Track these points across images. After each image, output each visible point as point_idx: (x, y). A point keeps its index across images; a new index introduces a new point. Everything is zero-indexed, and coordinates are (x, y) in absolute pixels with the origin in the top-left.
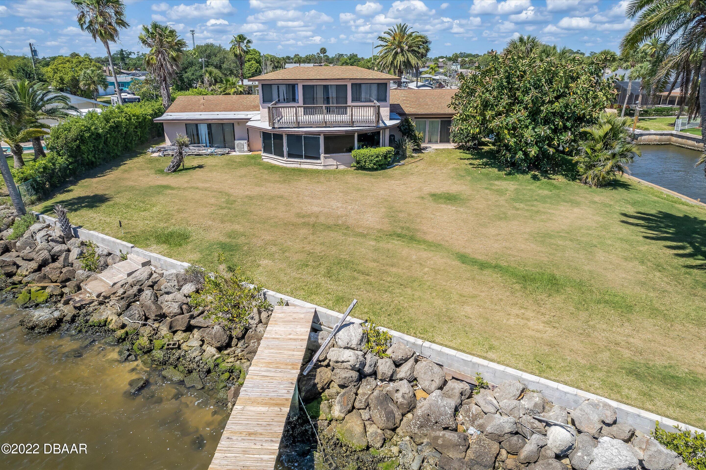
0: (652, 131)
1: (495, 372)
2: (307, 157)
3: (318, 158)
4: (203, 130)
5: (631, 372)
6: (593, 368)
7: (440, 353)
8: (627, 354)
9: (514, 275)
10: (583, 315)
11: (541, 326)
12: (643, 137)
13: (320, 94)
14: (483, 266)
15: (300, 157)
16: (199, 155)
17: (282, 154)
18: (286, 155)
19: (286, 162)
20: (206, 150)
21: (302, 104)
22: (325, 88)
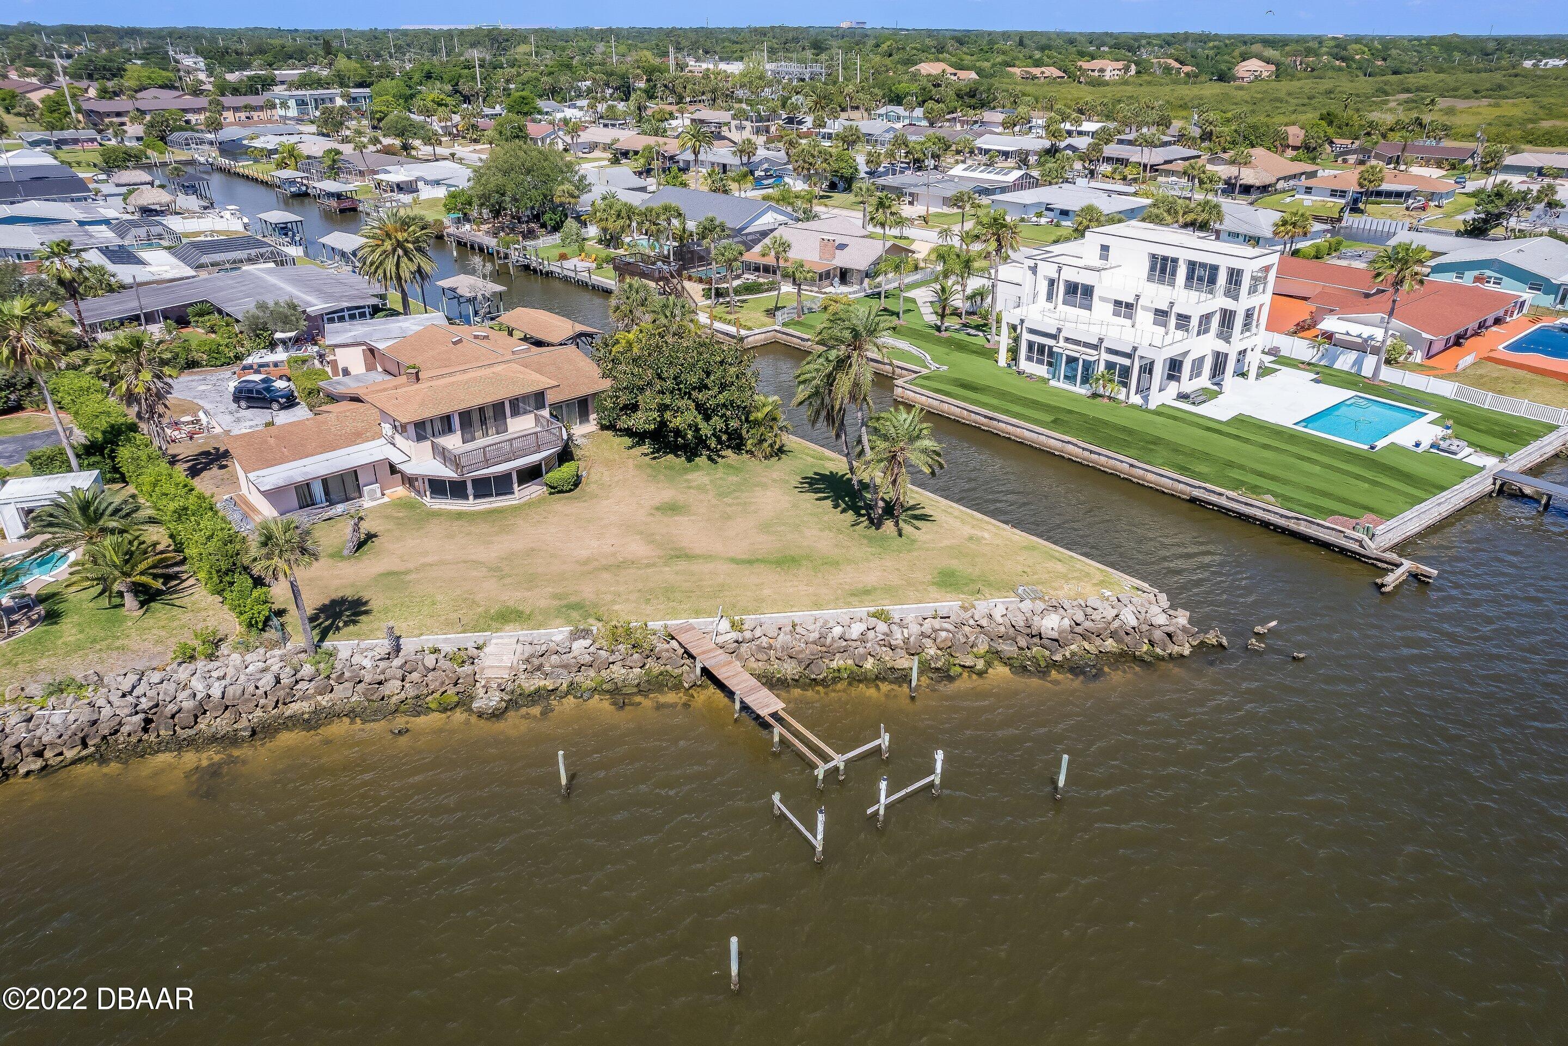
0: (757, 331)
1: (800, 616)
2: (497, 495)
3: (513, 493)
4: (318, 490)
5: (853, 595)
6: (837, 599)
7: (770, 618)
8: (847, 587)
9: (771, 562)
10: (820, 575)
11: (805, 588)
12: (750, 339)
13: (476, 417)
14: (750, 562)
15: (491, 495)
16: (330, 519)
17: (466, 497)
18: (471, 497)
19: (471, 505)
20: (334, 511)
21: (459, 433)
22: (481, 410)
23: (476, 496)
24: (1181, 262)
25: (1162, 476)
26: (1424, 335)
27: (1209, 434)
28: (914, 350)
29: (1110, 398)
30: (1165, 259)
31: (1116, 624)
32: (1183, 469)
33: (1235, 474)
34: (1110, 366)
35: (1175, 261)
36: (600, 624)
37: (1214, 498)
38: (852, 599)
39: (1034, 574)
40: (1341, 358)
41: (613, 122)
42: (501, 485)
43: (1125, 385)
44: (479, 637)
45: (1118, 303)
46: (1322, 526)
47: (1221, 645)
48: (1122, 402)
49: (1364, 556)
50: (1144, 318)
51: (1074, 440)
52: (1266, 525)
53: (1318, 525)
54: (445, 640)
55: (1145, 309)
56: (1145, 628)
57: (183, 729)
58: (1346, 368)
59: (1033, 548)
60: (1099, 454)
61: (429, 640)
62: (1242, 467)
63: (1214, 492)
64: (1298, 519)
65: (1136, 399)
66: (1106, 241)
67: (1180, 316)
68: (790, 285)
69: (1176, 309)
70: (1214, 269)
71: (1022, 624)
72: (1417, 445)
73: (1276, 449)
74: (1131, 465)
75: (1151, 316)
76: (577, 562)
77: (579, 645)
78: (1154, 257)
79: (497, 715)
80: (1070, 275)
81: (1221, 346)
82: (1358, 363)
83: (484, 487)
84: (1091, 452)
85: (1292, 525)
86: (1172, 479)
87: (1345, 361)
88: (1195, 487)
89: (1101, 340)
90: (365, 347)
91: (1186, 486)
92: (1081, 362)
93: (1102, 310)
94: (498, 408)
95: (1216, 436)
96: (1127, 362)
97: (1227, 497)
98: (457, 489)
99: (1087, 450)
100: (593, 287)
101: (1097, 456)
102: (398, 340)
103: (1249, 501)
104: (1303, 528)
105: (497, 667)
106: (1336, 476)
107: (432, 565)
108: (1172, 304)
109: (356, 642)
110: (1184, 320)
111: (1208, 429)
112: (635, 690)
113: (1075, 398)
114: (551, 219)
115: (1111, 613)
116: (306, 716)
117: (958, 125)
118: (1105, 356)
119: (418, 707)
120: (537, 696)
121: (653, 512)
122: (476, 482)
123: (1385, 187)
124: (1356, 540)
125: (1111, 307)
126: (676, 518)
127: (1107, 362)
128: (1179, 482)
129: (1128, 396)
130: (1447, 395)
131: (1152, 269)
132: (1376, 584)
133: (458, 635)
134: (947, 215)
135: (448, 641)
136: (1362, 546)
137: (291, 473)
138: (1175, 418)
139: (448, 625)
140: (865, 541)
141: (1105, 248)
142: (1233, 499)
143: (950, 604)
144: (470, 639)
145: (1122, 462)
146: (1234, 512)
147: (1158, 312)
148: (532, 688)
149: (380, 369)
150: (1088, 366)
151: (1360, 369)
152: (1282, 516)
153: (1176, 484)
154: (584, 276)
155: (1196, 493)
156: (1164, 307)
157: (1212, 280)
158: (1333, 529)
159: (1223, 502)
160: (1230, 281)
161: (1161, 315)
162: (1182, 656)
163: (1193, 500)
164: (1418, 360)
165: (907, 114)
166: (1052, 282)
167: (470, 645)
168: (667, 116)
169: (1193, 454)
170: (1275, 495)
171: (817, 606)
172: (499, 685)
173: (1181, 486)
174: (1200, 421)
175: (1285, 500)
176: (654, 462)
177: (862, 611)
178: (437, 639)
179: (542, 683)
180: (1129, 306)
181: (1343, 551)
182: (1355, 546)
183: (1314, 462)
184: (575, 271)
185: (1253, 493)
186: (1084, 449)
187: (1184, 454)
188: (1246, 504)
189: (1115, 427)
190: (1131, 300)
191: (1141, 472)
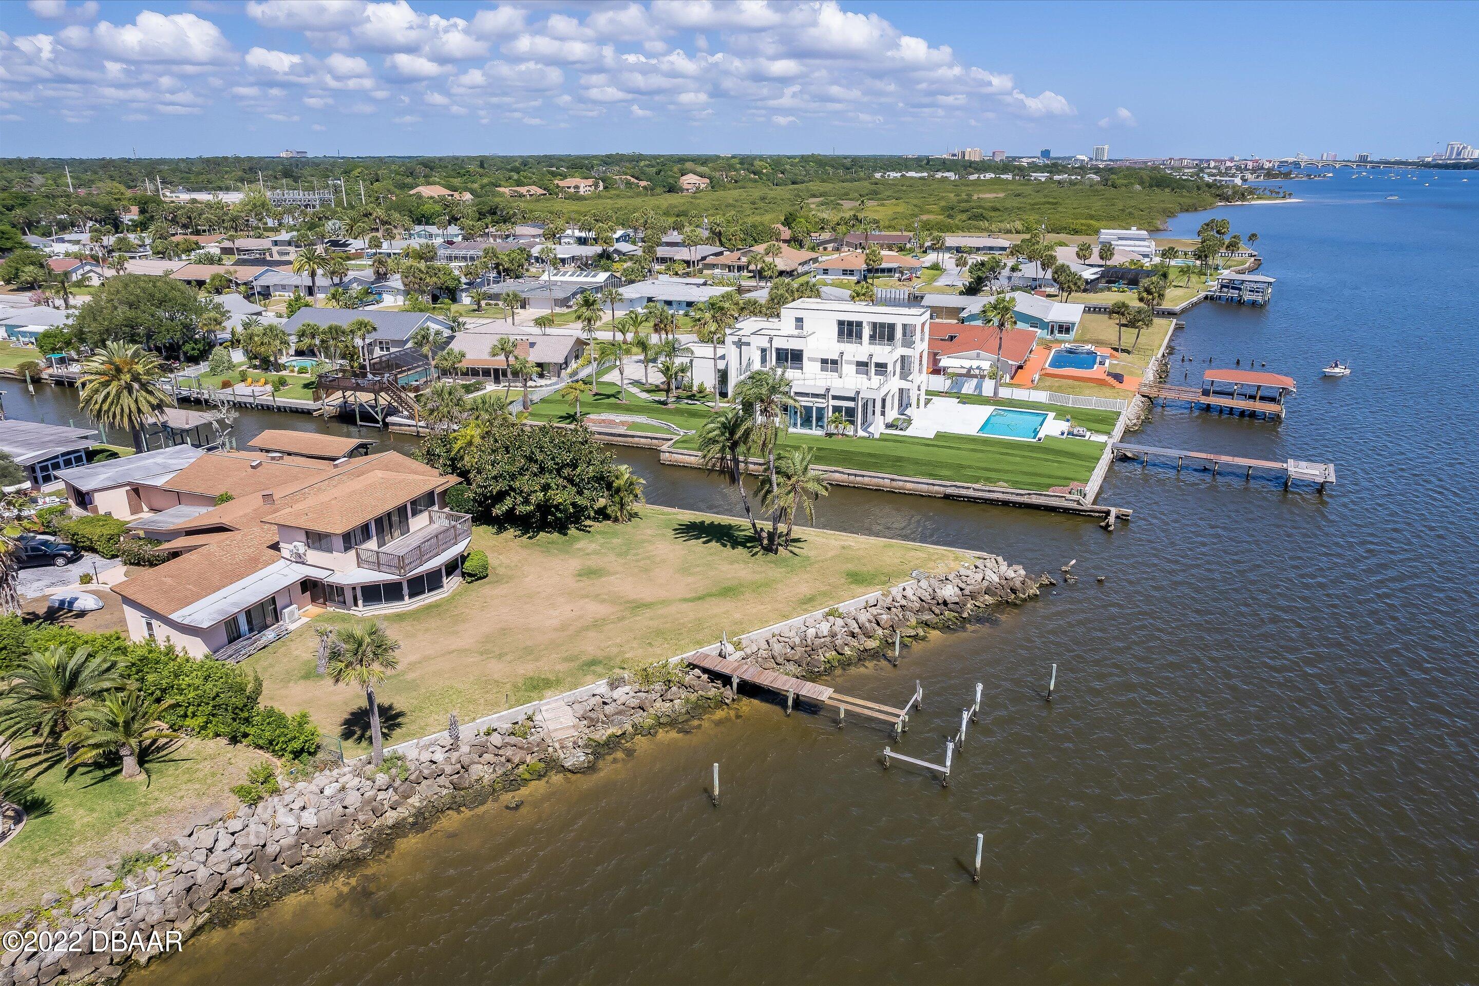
1: (773, 629)
2: (430, 590)
4: (242, 622)
5: (803, 603)
6: (795, 609)
7: (755, 635)
8: (792, 599)
10: (764, 596)
11: (763, 607)
13: (386, 523)
14: (700, 598)
15: (424, 592)
16: (264, 648)
17: (401, 598)
18: (407, 598)
19: (408, 604)
20: (264, 638)
21: (375, 538)
22: (389, 515)
23: (411, 596)
24: (864, 324)
25: (919, 483)
26: (1010, 362)
27: (931, 448)
28: (654, 422)
29: (843, 435)
30: (850, 324)
31: (985, 583)
32: (931, 475)
33: (970, 473)
34: (836, 409)
35: (859, 324)
36: (626, 671)
37: (964, 492)
38: (805, 607)
39: (910, 562)
40: (966, 385)
41: (133, 255)
42: (433, 581)
43: (852, 422)
44: (528, 708)
45: (824, 361)
46: (1048, 496)
47: (1052, 584)
48: (852, 437)
49: (1082, 511)
50: (849, 370)
51: (840, 469)
52: (1006, 503)
53: (1045, 495)
54: (499, 719)
55: (848, 362)
56: (1004, 582)
57: (292, 867)
58: (971, 392)
59: (891, 546)
60: (863, 476)
61: (484, 722)
62: (970, 467)
63: (963, 487)
64: (1029, 494)
65: (861, 433)
66: (799, 314)
67: (878, 365)
68: (492, 383)
69: (874, 360)
70: (892, 327)
71: (929, 598)
72: (1063, 434)
73: (982, 451)
74: (892, 480)
75: (854, 367)
76: (555, 630)
77: (620, 694)
78: (841, 323)
79: (591, 768)
80: (779, 343)
81: (904, 384)
82: (979, 387)
83: (418, 586)
84: (856, 475)
85: (1025, 499)
86: (928, 484)
87: (969, 388)
88: (947, 486)
89: (828, 390)
90: (128, 488)
91: (939, 487)
92: (814, 409)
93: (811, 367)
94: (402, 511)
95: (936, 449)
96: (851, 404)
97: (974, 489)
98: (392, 592)
99: (852, 475)
100: (279, 408)
101: (861, 478)
102: (174, 474)
103: (991, 489)
104: (1035, 500)
105: (561, 729)
106: (1034, 462)
107: (419, 663)
108: (871, 356)
109: (415, 741)
110: (881, 368)
111: (928, 445)
112: (687, 716)
113: (816, 439)
114: (193, 349)
115: (979, 577)
116: (411, 820)
117: (491, 240)
118: (833, 402)
119: (511, 782)
120: (612, 743)
121: (578, 578)
122: (411, 582)
123: (884, 265)
124: (1075, 501)
125: (819, 364)
126: (604, 579)
127: (833, 406)
128: (934, 485)
129: (856, 431)
130: (1044, 401)
131: (841, 333)
132: (1101, 527)
133: (510, 711)
134: (563, 314)
135: (502, 718)
136: (1079, 503)
137: (218, 606)
138: (901, 442)
139: (494, 706)
140: (773, 565)
141: (799, 320)
142: (978, 490)
143: (873, 594)
144: (519, 713)
145: (883, 478)
146: (980, 499)
147: (859, 364)
148: (604, 738)
149: (145, 509)
150: (820, 410)
151: (981, 391)
152: (1017, 494)
153: (931, 487)
154: (267, 399)
155: (949, 491)
156: (865, 360)
157: (891, 338)
158: (1057, 496)
159: (971, 493)
160: (904, 334)
161: (862, 366)
162: (1036, 595)
163: (947, 497)
164: (1008, 381)
165: (440, 232)
166: (764, 351)
167: (521, 718)
168: (194, 246)
169: (929, 463)
170: (1006, 481)
171: (786, 617)
172: (574, 743)
173: (936, 488)
174: (917, 440)
175: (1015, 484)
176: (533, 540)
177: (819, 614)
178: (492, 719)
179: (610, 732)
180: (834, 362)
181: (1066, 511)
182: (1074, 505)
183: (1016, 456)
184: (254, 396)
185: (991, 482)
186: (849, 474)
187: (925, 465)
188: (989, 491)
189: (862, 454)
190: (836, 357)
191: (901, 484)
